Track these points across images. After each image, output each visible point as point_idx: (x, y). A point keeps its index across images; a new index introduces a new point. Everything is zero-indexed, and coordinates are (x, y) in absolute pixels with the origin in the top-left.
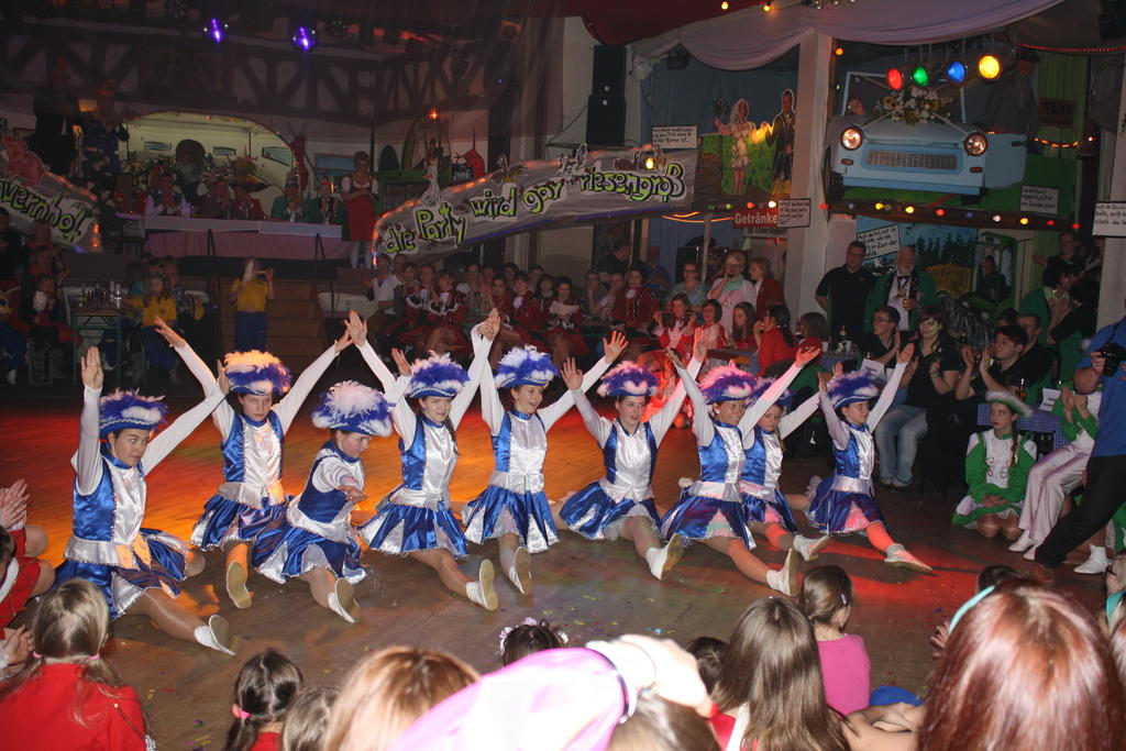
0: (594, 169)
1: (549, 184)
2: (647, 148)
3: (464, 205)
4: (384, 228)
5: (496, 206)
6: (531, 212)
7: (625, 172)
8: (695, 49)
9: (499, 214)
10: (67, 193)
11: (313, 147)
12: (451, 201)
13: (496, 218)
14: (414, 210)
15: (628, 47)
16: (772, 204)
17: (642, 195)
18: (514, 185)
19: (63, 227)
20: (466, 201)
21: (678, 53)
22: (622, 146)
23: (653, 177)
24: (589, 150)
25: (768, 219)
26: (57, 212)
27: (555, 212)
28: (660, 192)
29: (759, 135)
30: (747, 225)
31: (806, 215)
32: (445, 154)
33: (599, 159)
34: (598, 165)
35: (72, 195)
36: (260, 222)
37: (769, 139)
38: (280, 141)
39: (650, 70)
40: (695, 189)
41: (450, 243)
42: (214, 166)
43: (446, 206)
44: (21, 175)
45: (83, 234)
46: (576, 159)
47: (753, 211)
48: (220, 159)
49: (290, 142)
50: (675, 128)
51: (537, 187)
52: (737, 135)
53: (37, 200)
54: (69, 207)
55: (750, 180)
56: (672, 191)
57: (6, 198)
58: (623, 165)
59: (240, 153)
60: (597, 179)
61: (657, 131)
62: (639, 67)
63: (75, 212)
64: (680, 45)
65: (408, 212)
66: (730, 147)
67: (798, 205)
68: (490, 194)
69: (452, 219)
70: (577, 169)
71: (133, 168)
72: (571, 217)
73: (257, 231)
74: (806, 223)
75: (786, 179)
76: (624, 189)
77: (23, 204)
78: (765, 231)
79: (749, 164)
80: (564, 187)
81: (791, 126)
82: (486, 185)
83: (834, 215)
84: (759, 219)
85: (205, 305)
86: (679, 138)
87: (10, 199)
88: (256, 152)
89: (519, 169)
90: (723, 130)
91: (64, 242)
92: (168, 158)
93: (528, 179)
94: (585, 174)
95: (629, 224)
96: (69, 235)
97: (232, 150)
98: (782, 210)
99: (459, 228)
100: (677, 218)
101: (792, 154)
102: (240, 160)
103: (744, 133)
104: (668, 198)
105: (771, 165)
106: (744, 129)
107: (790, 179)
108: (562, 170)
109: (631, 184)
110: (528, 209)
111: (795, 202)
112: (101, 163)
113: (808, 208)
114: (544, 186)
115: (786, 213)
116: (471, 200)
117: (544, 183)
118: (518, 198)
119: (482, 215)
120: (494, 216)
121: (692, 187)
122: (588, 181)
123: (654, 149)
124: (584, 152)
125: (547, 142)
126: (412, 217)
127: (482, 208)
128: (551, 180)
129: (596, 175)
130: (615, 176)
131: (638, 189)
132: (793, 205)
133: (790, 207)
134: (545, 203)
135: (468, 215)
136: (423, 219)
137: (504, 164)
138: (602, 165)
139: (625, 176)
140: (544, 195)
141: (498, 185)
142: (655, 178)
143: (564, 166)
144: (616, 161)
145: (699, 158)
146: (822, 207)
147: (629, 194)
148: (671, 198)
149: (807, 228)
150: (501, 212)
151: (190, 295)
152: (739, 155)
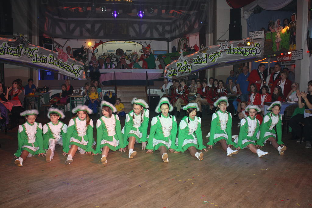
0: (231, 47)
2: (248, 39)
3: (191, 61)
4: (168, 69)
5: (201, 60)
8: (262, 6)
9: (202, 63)
10: (75, 63)
12: (187, 60)
14: (176, 63)
15: (242, 9)
16: (289, 53)
17: (247, 54)
18: (206, 54)
19: (75, 73)
20: (192, 59)
21: (257, 9)
22: (240, 39)
23: (250, 48)
24: (229, 41)
25: (288, 58)
26: (73, 69)
27: (219, 61)
28: (253, 53)
29: (284, 30)
30: (281, 61)
31: (301, 55)
32: (188, 47)
33: (233, 44)
34: (232, 45)
35: (77, 64)
36: (132, 70)
37: (288, 31)
39: (249, 15)
40: (264, 51)
41: (187, 72)
42: (127, 56)
43: (186, 61)
44: (62, 59)
45: (80, 75)
46: (225, 44)
47: (283, 56)
48: (128, 53)
50: (257, 32)
51: (212, 54)
52: (277, 31)
53: (67, 66)
54: (76, 67)
56: (257, 52)
57: (58, 65)
58: (240, 45)
59: (133, 52)
61: (251, 33)
62: (245, 15)
63: (78, 68)
64: (258, 6)
65: (174, 64)
66: (275, 36)
67: (299, 52)
68: (199, 57)
69: (188, 65)
70: (225, 47)
71: (104, 58)
72: (225, 62)
73: (131, 72)
74: (302, 58)
75: (294, 44)
76: (240, 53)
77: (63, 67)
78: (288, 63)
79: (281, 40)
80: (222, 54)
81: (295, 25)
82: (197, 54)
84: (285, 58)
86: (258, 35)
87: (59, 66)
88: (138, 51)
89: (207, 49)
90: (272, 30)
91: (74, 77)
93: (210, 51)
94: (228, 49)
95: (245, 63)
96: (76, 75)
97: (131, 51)
98: (293, 54)
99: (190, 68)
101: (296, 35)
103: (279, 30)
105: (289, 40)
106: (279, 29)
107: (296, 44)
108: (221, 48)
109: (243, 51)
110: (211, 61)
111: (297, 51)
112: (85, 54)
113: (302, 53)
114: (215, 53)
115: (294, 55)
116: (193, 59)
117: (215, 52)
118: (207, 58)
119: (197, 63)
120: (200, 63)
121: (263, 50)
122: (229, 51)
123: (250, 39)
124: (227, 42)
125: (217, 40)
126: (176, 65)
127: (196, 61)
128: (217, 51)
129: (232, 49)
130: (237, 49)
131: (245, 52)
132: (297, 52)
133: (296, 53)
134: (216, 59)
135: (192, 64)
136: (179, 66)
137: (203, 47)
138: (233, 45)
139: (241, 48)
140: (215, 56)
141: (201, 54)
142: (251, 48)
143: (221, 47)
144: (238, 44)
145: (265, 41)
146: (307, 52)
147: (242, 54)
148: (256, 54)
149: (302, 60)
150: (202, 62)
151: (109, 91)
152: (278, 38)
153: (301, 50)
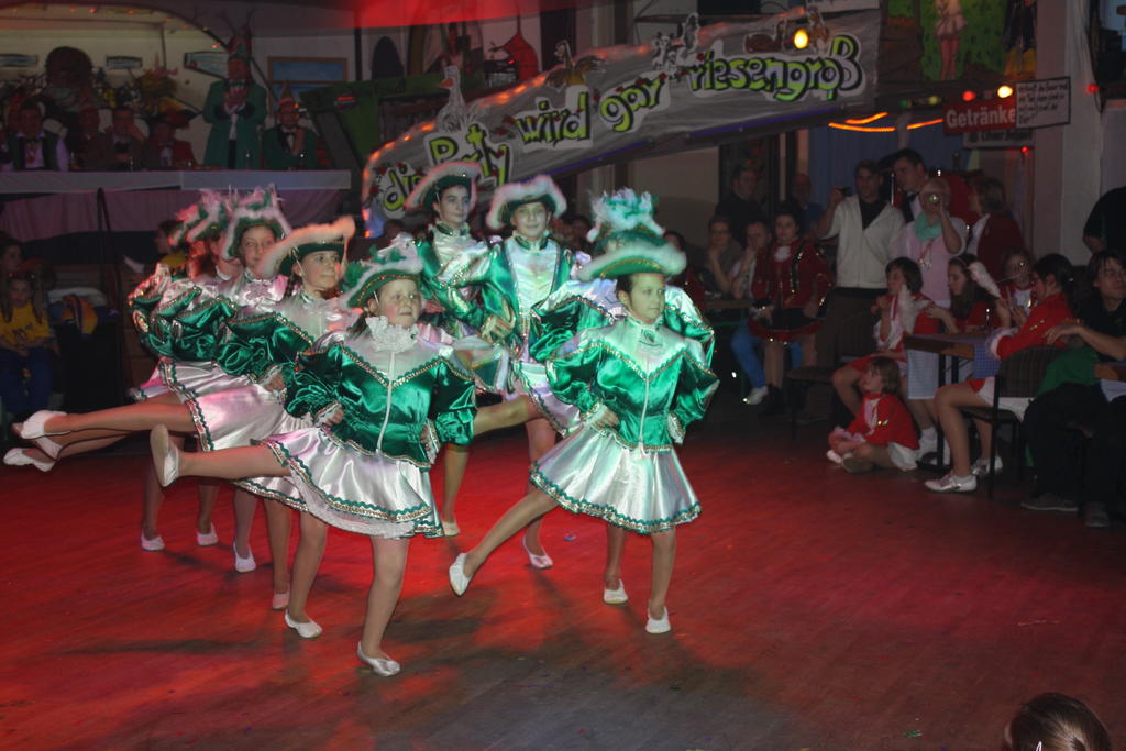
0: (712, 54)
1: (641, 84)
2: (801, 12)
3: (505, 126)
4: (380, 170)
5: (557, 125)
6: (614, 131)
7: (764, 56)
9: (562, 138)
11: (267, 47)
12: (485, 120)
13: (559, 143)
14: (427, 139)
16: (1005, 92)
17: (792, 91)
18: (584, 89)
20: (509, 120)
22: (758, 12)
23: (808, 60)
24: (703, 23)
25: (1001, 116)
27: (653, 128)
28: (822, 84)
30: (967, 128)
31: (1062, 104)
32: (473, 47)
33: (721, 37)
34: (718, 47)
36: (181, 174)
38: (211, 41)
40: (879, 81)
42: (110, 88)
43: (478, 129)
46: (681, 41)
47: (975, 105)
48: (118, 75)
49: (226, 41)
51: (618, 90)
55: (968, 53)
56: (841, 80)
58: (760, 43)
59: (148, 65)
60: (718, 69)
65: (417, 141)
66: (933, 3)
67: (1054, 88)
68: (547, 107)
69: (488, 150)
70: (685, 56)
72: (682, 133)
73: (178, 188)
74: (1066, 120)
75: (1027, 47)
76: (761, 84)
78: (997, 137)
79: (965, 27)
80: (665, 89)
82: (539, 92)
83: (1109, 102)
84: (986, 117)
85: (98, 310)
88: (174, 61)
89: (589, 63)
92: (34, 78)
93: (606, 77)
94: (698, 63)
95: (776, 138)
97: (136, 59)
98: (1022, 99)
99: (500, 163)
100: (852, 125)
101: (1035, 5)
102: (149, 75)
104: (835, 91)
105: (1001, 27)
107: (1035, 48)
108: (659, 60)
109: (774, 75)
110: (611, 128)
111: (1044, 84)
113: (1066, 92)
114: (633, 87)
115: (1029, 105)
116: (517, 117)
117: (633, 82)
118: (592, 110)
119: (535, 139)
120: (555, 140)
121: (875, 72)
122: (703, 74)
123: (808, 14)
124: (694, 28)
125: (636, 15)
126: (424, 149)
127: (534, 128)
128: (644, 76)
129: (716, 65)
130: (746, 64)
131: (785, 81)
132: (1041, 89)
133: (1037, 94)
134: (636, 114)
135: (513, 141)
136: (440, 151)
137: (566, 55)
138: (724, 47)
139: (763, 61)
140: (633, 101)
141: (559, 91)
142: (812, 62)
143: (663, 52)
144: (748, 39)
145: (884, 23)
146: (1090, 90)
147: (771, 91)
148: (840, 92)
149: (1066, 127)
150: (566, 133)
151: (73, 295)
152: (947, 14)
153: (1064, 82)
